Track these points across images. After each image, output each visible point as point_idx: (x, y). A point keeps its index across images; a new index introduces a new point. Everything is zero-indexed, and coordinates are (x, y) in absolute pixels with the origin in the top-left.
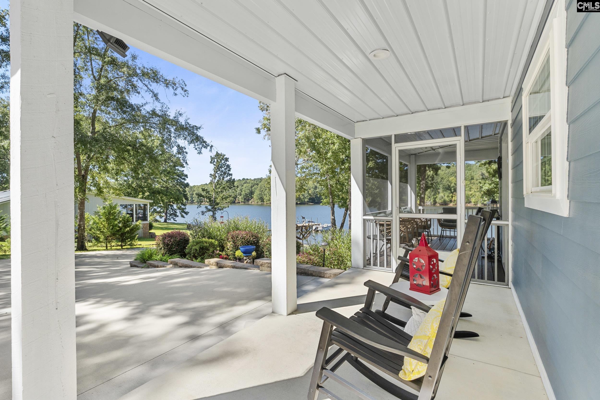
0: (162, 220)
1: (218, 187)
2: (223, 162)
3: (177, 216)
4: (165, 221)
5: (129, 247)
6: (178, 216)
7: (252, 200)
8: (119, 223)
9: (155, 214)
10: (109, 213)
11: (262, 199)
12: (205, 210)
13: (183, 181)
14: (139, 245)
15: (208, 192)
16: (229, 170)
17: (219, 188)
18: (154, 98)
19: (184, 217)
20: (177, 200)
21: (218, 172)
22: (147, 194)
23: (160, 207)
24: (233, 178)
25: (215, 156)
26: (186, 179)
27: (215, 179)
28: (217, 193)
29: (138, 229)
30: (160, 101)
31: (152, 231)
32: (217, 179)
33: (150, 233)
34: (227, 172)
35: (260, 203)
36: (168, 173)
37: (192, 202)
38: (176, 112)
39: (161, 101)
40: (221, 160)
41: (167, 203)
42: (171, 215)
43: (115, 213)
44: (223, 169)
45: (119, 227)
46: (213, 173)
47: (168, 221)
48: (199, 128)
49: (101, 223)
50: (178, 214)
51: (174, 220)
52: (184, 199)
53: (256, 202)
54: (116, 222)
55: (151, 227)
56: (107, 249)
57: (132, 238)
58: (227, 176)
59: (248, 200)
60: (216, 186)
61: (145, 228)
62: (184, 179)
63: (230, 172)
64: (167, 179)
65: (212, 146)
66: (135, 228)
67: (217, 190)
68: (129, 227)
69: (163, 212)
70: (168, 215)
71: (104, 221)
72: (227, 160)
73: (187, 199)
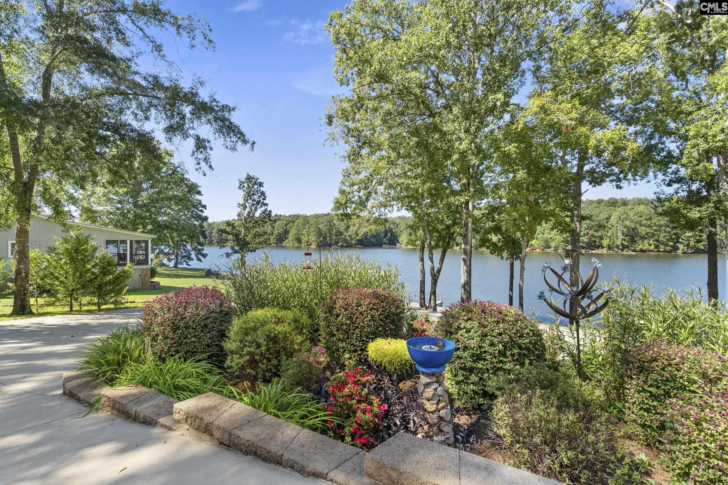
0: (172, 264)
1: (248, 221)
2: (256, 187)
3: (190, 259)
4: (176, 266)
5: (112, 306)
6: (192, 259)
7: (287, 241)
8: (94, 267)
9: (161, 256)
10: (77, 251)
11: (299, 241)
12: (230, 251)
13: (200, 213)
14: (131, 302)
15: (234, 227)
16: (264, 199)
17: (250, 222)
18: (156, 53)
19: (201, 261)
20: (192, 237)
21: (250, 201)
22: (150, 227)
23: (169, 246)
24: (268, 210)
25: (246, 179)
26: (204, 210)
27: (245, 209)
28: (247, 229)
29: (128, 277)
30: (165, 58)
31: (155, 279)
32: (248, 209)
33: (152, 282)
34: (262, 201)
35: (296, 245)
36: (180, 200)
37: (211, 243)
38: (193, 78)
39: (169, 58)
40: (253, 185)
41: (178, 241)
42: (183, 257)
43: (86, 250)
44: (256, 197)
45: (93, 273)
46: (242, 202)
47: (179, 266)
48: (234, 109)
49: (61, 267)
50: (193, 256)
51: (188, 265)
52: (201, 237)
53: (291, 243)
54: (89, 266)
55: (153, 273)
56: (71, 312)
57: (119, 292)
58: (261, 207)
59: (282, 241)
60: (245, 219)
61: (145, 275)
62: (202, 211)
63: (265, 202)
64: (179, 209)
65: (254, 143)
66: (122, 276)
67: (247, 225)
68: (112, 274)
69: (173, 253)
70: (180, 258)
71: (66, 263)
72: (261, 184)
73: (205, 237)
